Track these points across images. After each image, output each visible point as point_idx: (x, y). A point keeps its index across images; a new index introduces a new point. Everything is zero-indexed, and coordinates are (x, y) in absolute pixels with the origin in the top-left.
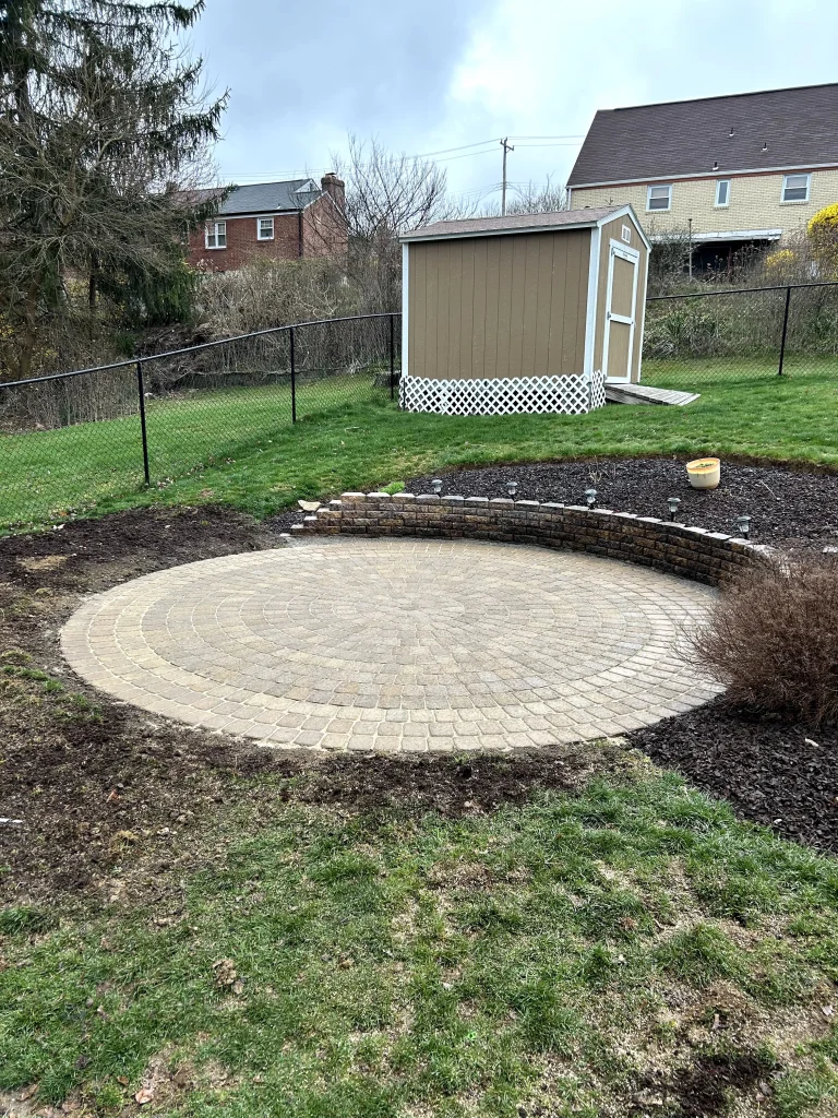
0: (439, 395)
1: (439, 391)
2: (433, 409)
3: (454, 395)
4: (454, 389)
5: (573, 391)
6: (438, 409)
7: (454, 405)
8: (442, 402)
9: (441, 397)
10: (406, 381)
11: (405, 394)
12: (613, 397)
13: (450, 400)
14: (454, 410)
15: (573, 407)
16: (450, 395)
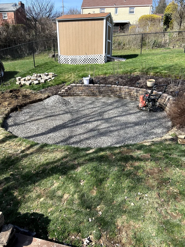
0: (68, 59)
1: (68, 58)
2: (67, 63)
3: (72, 59)
4: (72, 58)
5: (101, 58)
6: (68, 63)
7: (72, 62)
8: (69, 61)
9: (69, 60)
10: (60, 56)
11: (60, 59)
12: (109, 59)
13: (71, 61)
14: (72, 63)
15: (101, 62)
16: (71, 59)
